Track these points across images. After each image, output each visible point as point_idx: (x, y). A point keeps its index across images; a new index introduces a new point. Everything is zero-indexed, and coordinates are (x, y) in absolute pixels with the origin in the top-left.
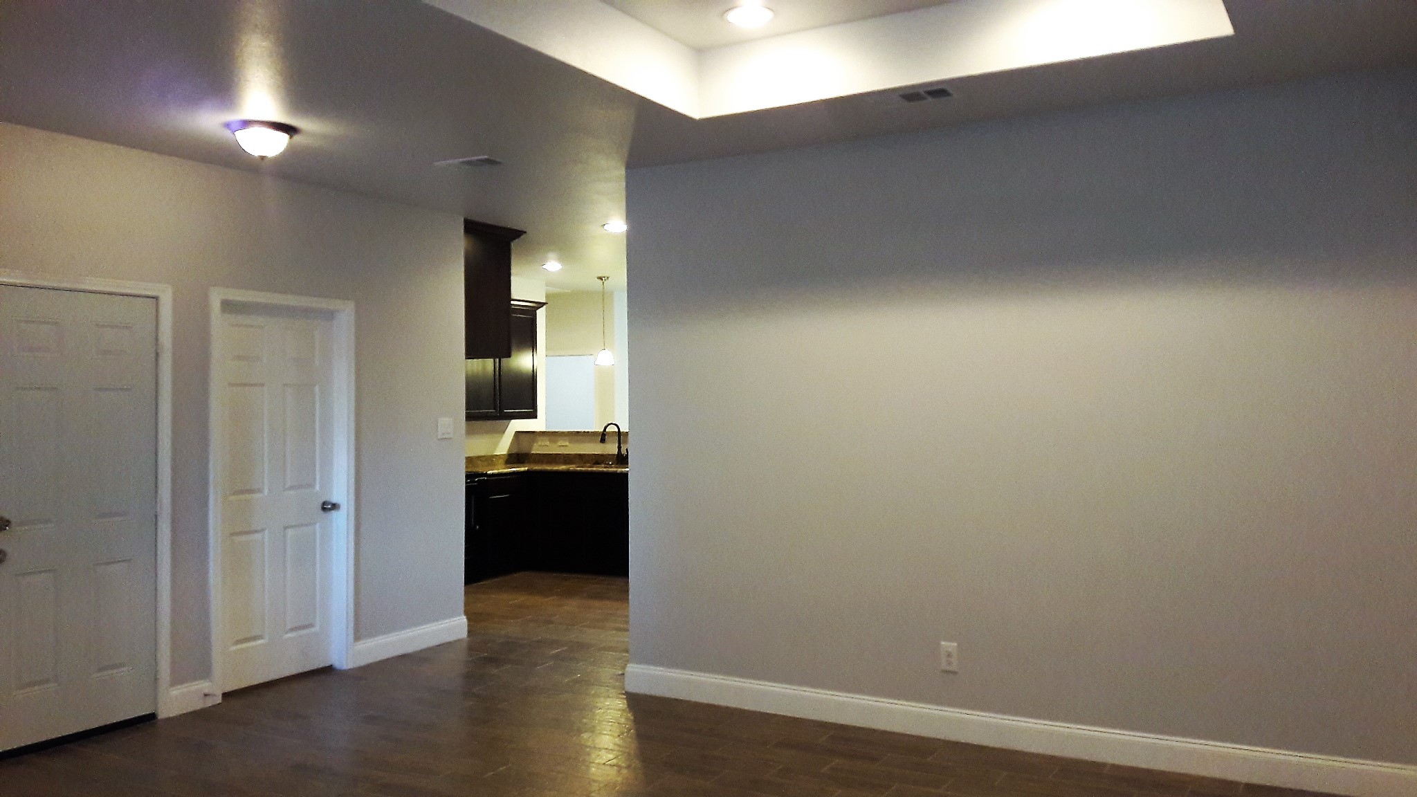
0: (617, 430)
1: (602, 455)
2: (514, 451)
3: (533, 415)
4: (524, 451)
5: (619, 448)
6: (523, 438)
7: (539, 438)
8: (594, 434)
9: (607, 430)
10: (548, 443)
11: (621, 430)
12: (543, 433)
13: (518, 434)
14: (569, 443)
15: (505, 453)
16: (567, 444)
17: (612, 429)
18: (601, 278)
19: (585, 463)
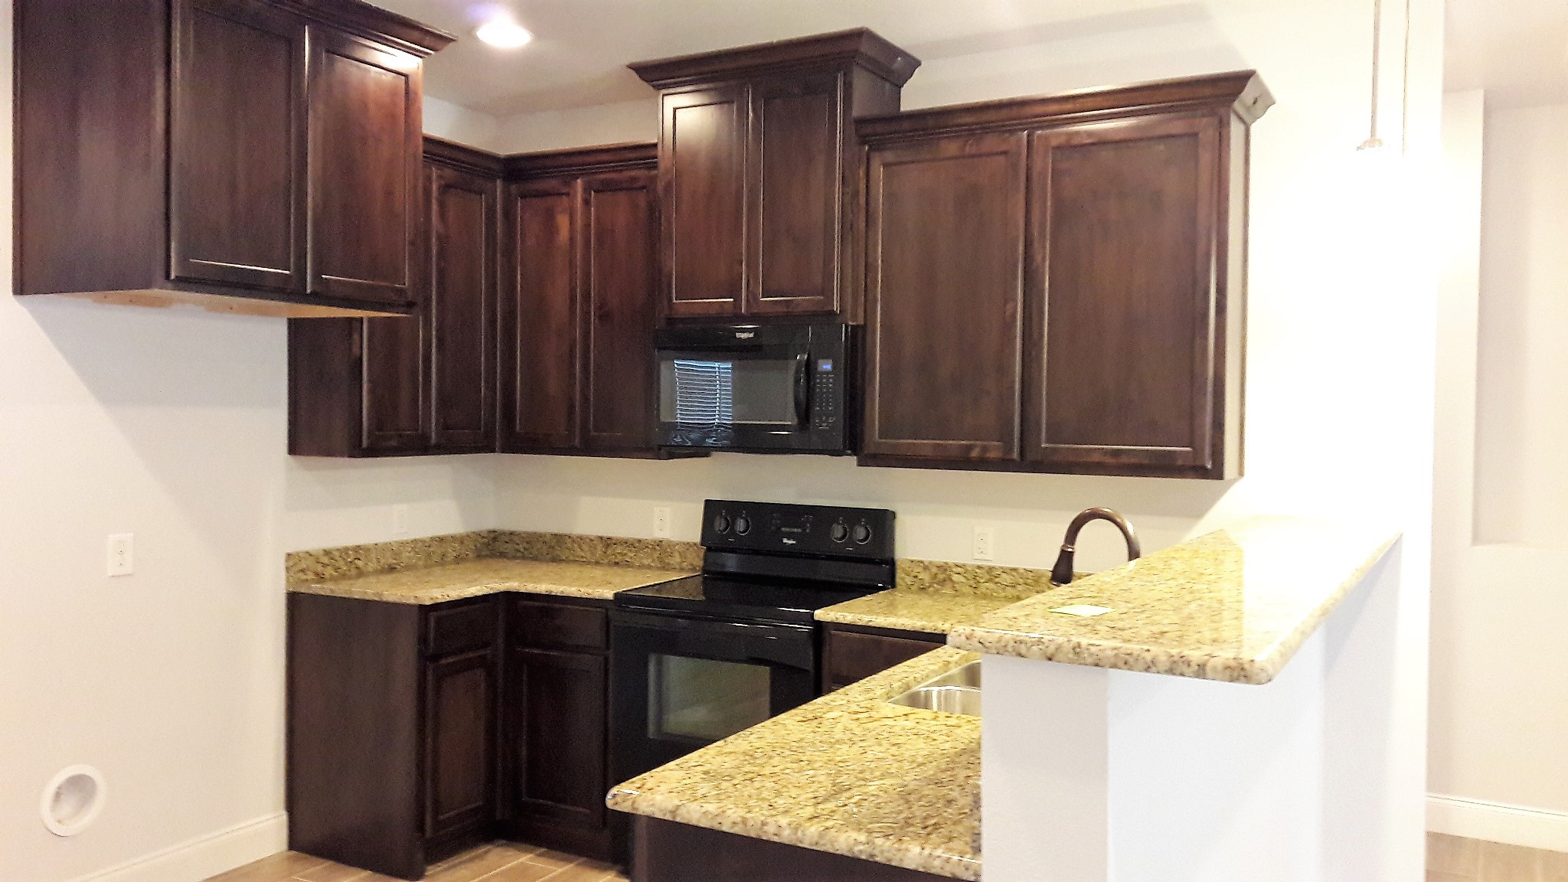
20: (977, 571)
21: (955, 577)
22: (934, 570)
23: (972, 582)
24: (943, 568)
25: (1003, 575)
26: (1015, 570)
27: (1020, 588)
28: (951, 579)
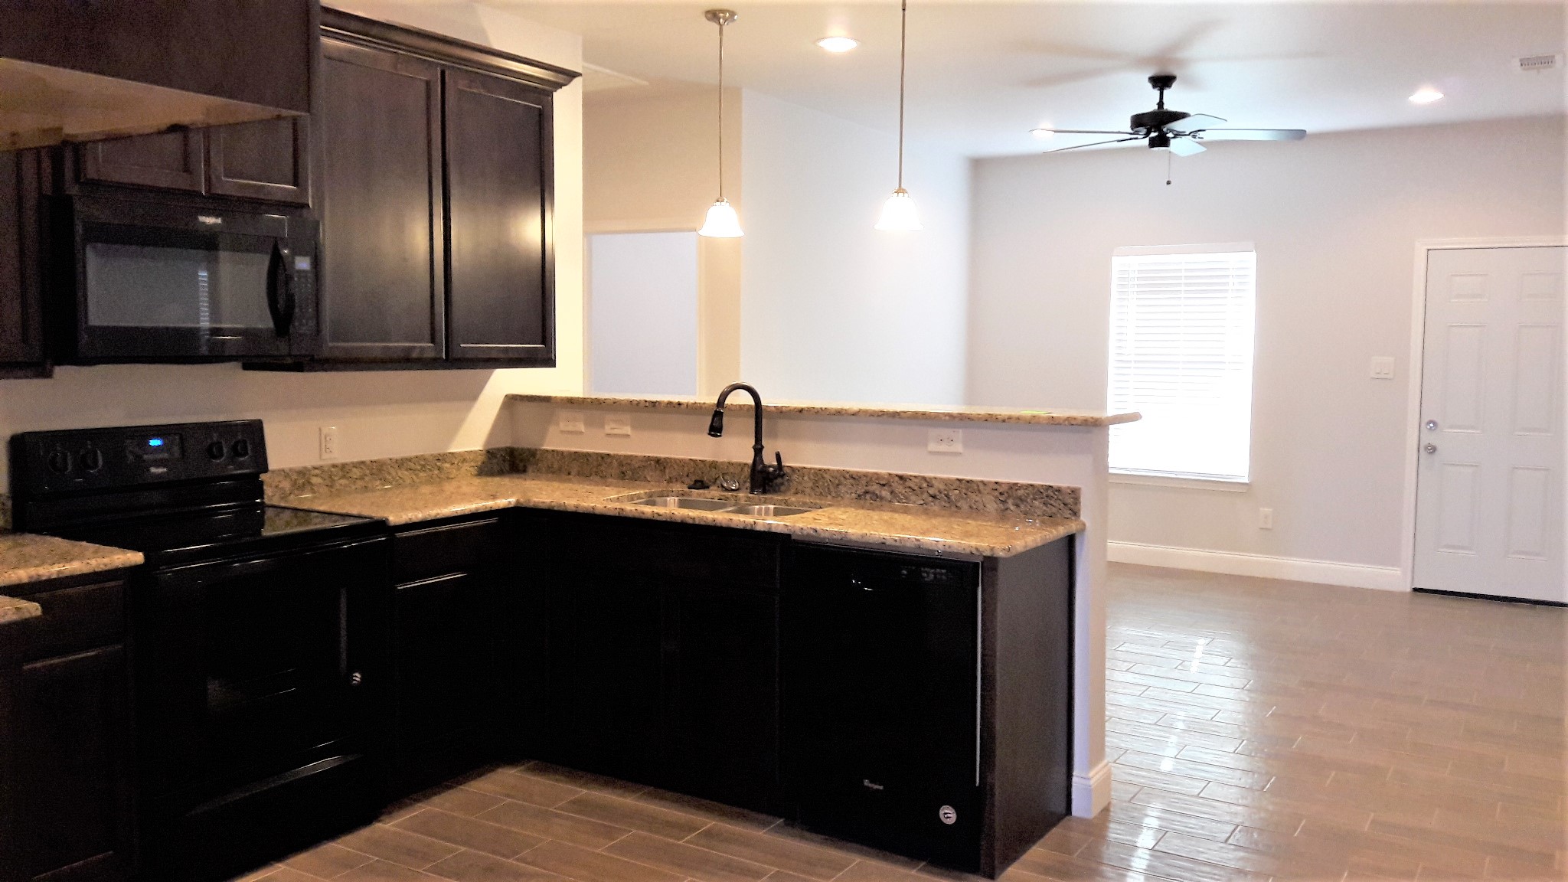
0: (751, 401)
1: (714, 465)
2: (505, 442)
3: (545, 358)
4: (525, 443)
5: (758, 450)
6: (523, 409)
7: (563, 414)
8: (694, 409)
9: (729, 401)
10: (582, 427)
11: (764, 403)
12: (571, 403)
13: (513, 402)
14: (633, 427)
15: (481, 448)
16: (627, 430)
17: (743, 399)
18: (713, 15)
19: (670, 481)
20: (333, 469)
21: (314, 480)
22: (295, 477)
23: (328, 482)
24: (303, 472)
25: (354, 470)
26: (363, 463)
27: (367, 479)
28: (309, 482)
